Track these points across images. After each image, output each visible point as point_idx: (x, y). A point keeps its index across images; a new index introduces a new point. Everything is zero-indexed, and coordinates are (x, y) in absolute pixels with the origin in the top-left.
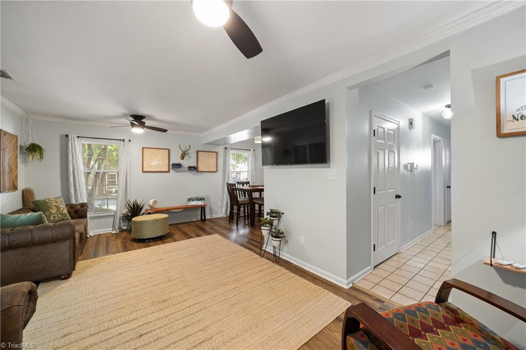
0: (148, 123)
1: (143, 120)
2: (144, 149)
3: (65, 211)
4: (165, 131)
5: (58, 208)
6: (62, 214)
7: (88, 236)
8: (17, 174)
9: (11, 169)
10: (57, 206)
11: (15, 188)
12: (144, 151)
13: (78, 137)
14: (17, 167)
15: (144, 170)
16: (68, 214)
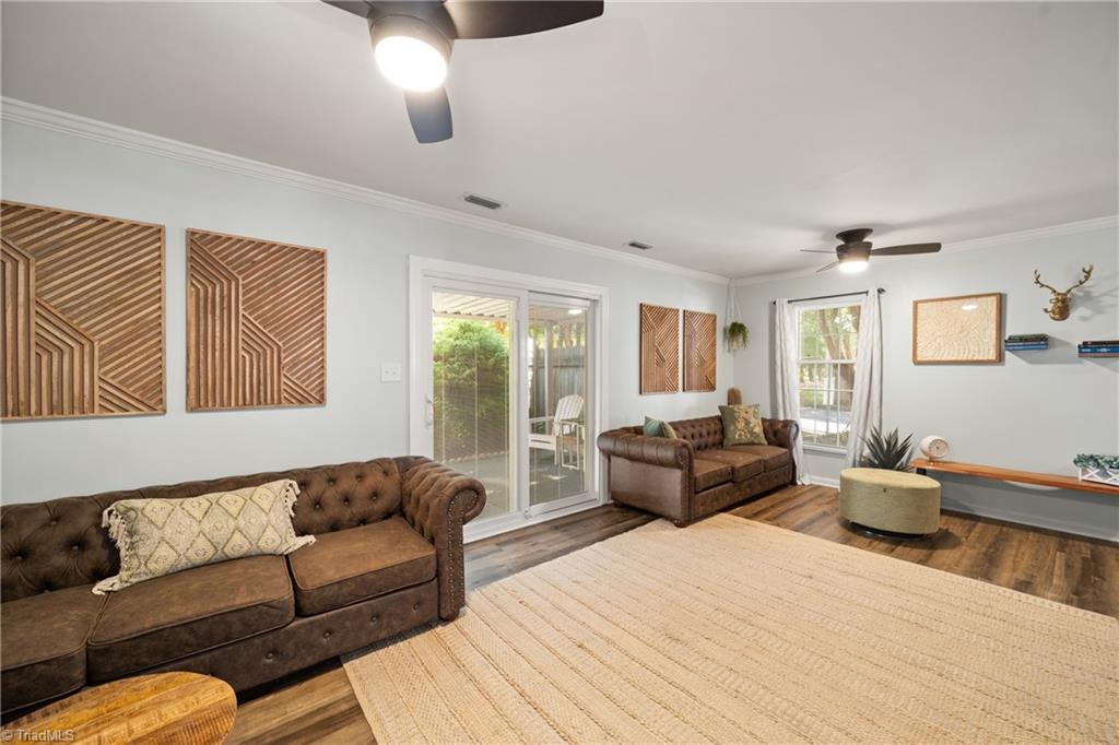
0: (877, 242)
1: (866, 240)
2: (919, 305)
3: (758, 430)
4: (935, 247)
5: (747, 423)
6: (752, 433)
7: (799, 483)
8: (715, 368)
9: (702, 362)
10: (746, 420)
11: (712, 387)
12: (919, 310)
13: (790, 302)
14: (714, 358)
15: (919, 358)
16: (762, 435)
